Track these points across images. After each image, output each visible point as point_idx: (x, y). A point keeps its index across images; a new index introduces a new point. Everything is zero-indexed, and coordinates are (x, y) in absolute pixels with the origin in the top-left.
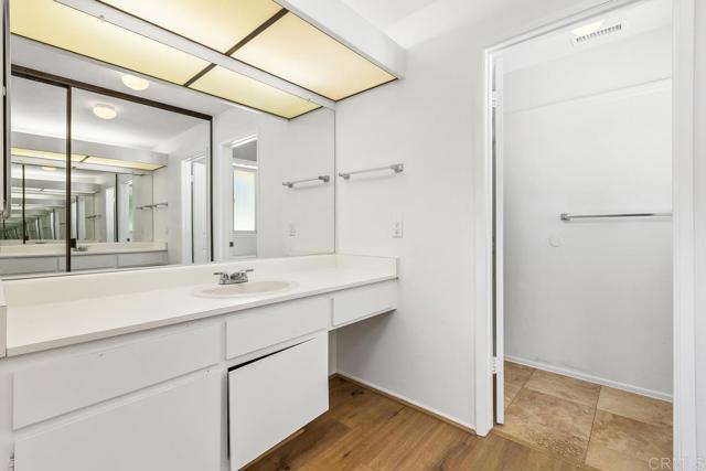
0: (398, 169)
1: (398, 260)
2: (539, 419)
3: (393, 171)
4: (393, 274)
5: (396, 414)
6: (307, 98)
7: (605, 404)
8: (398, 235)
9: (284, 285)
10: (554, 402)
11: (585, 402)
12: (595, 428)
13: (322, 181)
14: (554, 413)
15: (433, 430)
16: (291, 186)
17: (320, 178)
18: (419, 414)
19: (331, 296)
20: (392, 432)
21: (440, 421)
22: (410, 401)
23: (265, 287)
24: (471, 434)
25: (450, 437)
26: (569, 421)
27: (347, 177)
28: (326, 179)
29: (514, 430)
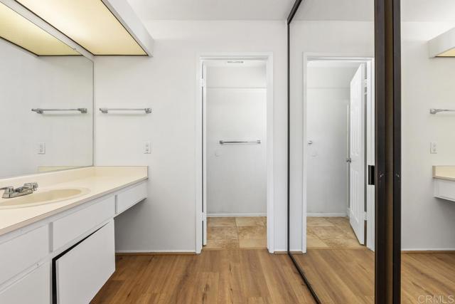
0: (148, 111)
1: (148, 167)
2: (219, 238)
3: (144, 111)
4: (145, 176)
5: (150, 261)
6: (74, 47)
7: (239, 223)
8: (147, 152)
9: (77, 192)
10: (221, 229)
11: (232, 225)
12: (239, 234)
13: (80, 112)
14: (223, 233)
15: (175, 260)
16: (40, 112)
17: (79, 110)
18: (164, 257)
19: (115, 194)
20: (152, 271)
21: (176, 255)
22: (155, 251)
23: (50, 196)
24: (194, 255)
25: (184, 261)
26: (229, 234)
27: (104, 112)
28: (84, 111)
29: (211, 246)
